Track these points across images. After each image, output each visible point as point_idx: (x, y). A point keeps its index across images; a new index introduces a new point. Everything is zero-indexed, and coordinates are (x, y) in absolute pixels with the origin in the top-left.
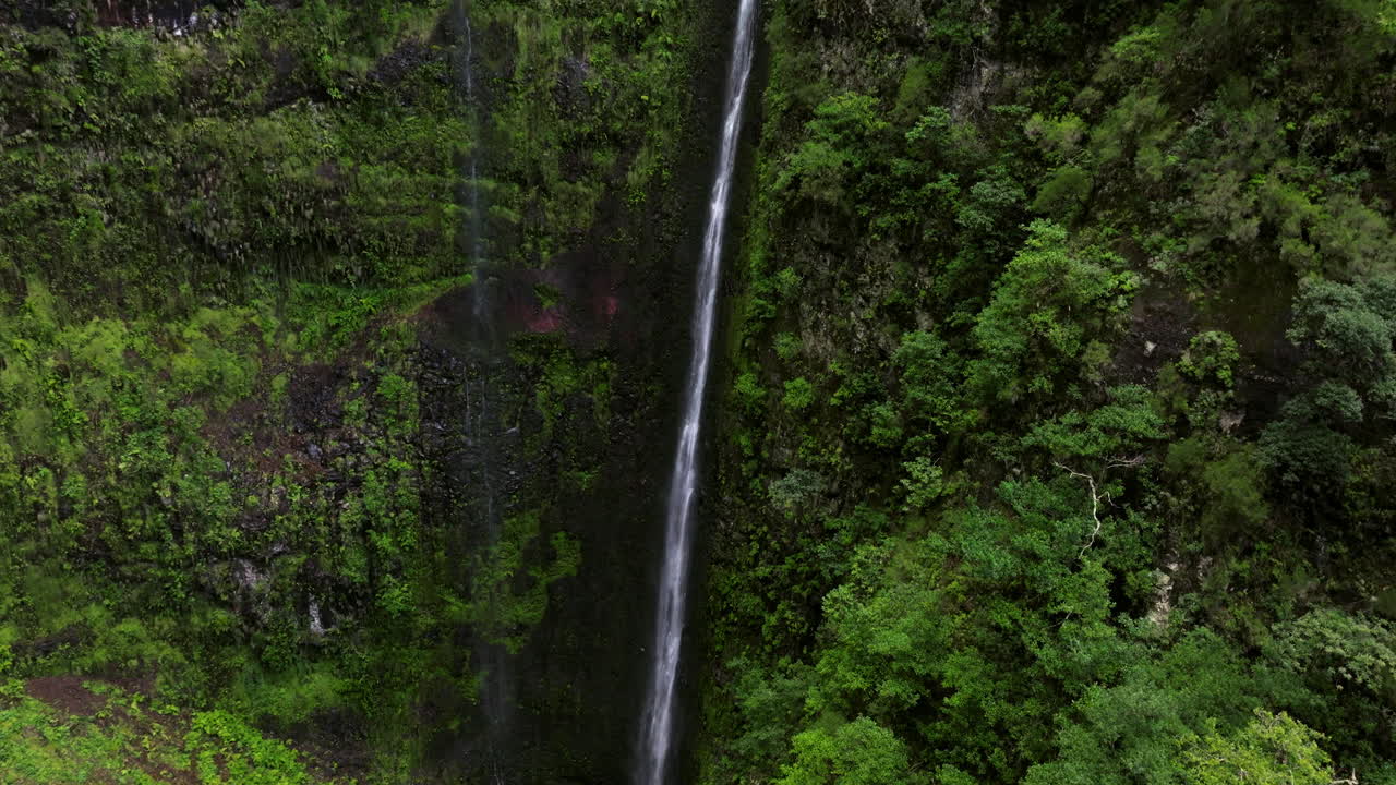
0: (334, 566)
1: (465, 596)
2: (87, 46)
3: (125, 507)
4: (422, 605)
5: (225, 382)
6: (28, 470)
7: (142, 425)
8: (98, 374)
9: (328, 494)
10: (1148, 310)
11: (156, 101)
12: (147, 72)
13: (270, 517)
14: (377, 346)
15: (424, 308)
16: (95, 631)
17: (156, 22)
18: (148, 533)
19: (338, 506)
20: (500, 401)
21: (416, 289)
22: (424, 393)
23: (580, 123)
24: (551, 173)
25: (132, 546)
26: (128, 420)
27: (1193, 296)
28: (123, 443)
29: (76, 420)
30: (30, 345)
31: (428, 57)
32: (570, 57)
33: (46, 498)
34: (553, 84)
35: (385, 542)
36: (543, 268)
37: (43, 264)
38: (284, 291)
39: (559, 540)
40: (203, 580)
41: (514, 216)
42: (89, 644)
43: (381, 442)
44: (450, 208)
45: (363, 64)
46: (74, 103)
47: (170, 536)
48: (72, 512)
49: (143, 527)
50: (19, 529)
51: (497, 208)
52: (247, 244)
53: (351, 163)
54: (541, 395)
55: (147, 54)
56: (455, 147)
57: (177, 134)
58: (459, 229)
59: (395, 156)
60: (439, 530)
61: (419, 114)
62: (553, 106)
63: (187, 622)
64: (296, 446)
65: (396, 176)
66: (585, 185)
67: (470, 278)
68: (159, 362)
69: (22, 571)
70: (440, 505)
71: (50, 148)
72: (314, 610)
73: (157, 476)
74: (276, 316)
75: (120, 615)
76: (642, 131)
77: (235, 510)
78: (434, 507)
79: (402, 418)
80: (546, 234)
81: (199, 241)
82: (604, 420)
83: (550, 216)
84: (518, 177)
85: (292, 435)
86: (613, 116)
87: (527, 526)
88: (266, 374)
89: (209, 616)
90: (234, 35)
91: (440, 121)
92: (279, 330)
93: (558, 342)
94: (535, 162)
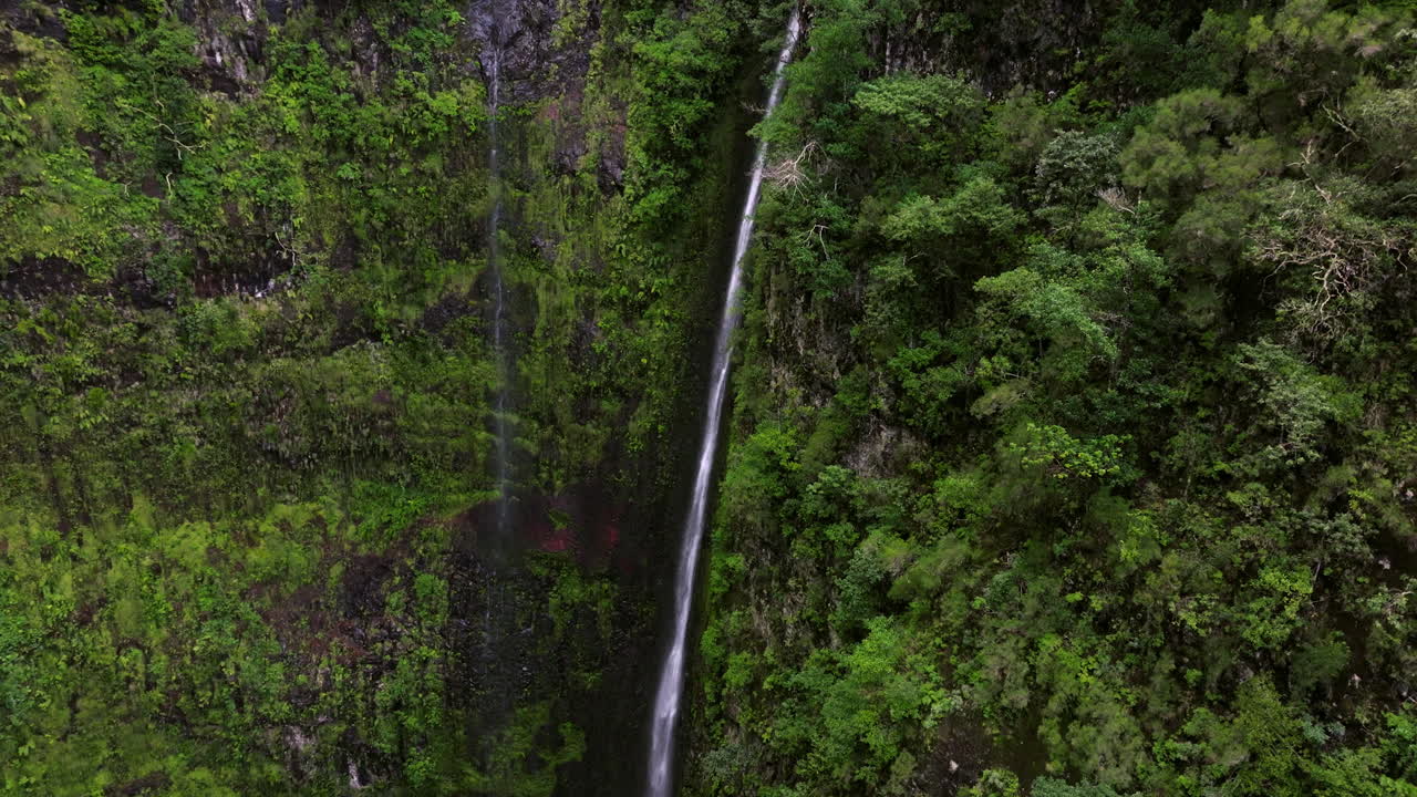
0: (369, 737)
1: (482, 769)
2: (184, 314)
3: (196, 682)
4: (445, 774)
5: (290, 571)
6: (123, 651)
7: (214, 614)
8: (185, 569)
9: (366, 674)
10: (951, 733)
11: (238, 352)
12: (233, 329)
13: (316, 694)
14: (419, 544)
15: (459, 516)
16: (172, 778)
17: (241, 290)
18: (215, 702)
19: (375, 686)
20: (515, 605)
21: (454, 497)
22: (453, 592)
23: (587, 378)
24: (565, 416)
25: (203, 712)
26: (204, 609)
27: (989, 731)
28: (198, 629)
29: (162, 611)
30: (132, 547)
31: (464, 311)
32: (581, 319)
33: (136, 673)
34: (567, 342)
35: (412, 721)
36: (556, 494)
37: (147, 482)
38: (348, 485)
39: (567, 729)
40: (258, 742)
41: (533, 449)
42: (167, 789)
43: (414, 631)
44: (482, 435)
45: (412, 313)
46: (172, 361)
47: (232, 706)
48: (155, 684)
49: (212, 698)
50: (114, 697)
51: (519, 439)
52: (315, 455)
53: (402, 392)
54: (554, 601)
55: (233, 316)
56: (486, 384)
57: (256, 373)
58: (489, 452)
59: (437, 388)
60: (459, 712)
61: (458, 355)
62: (567, 360)
63: (247, 772)
64: (345, 630)
65: (437, 404)
66: (594, 427)
67: (497, 494)
68: (235, 556)
69: (117, 729)
70: (460, 691)
71: (154, 393)
72: (353, 770)
73: (224, 657)
74: (340, 508)
75: (193, 765)
76: (643, 387)
77: (286, 687)
78: (457, 692)
79: (435, 612)
80: (559, 466)
81: (275, 454)
82: (606, 631)
83: (563, 452)
84: (536, 416)
85: (342, 619)
86: (617, 374)
87: (538, 715)
88: (326, 563)
89: (266, 768)
90: (305, 294)
91: (475, 363)
92: (343, 521)
93: (567, 561)
94: (551, 406)
